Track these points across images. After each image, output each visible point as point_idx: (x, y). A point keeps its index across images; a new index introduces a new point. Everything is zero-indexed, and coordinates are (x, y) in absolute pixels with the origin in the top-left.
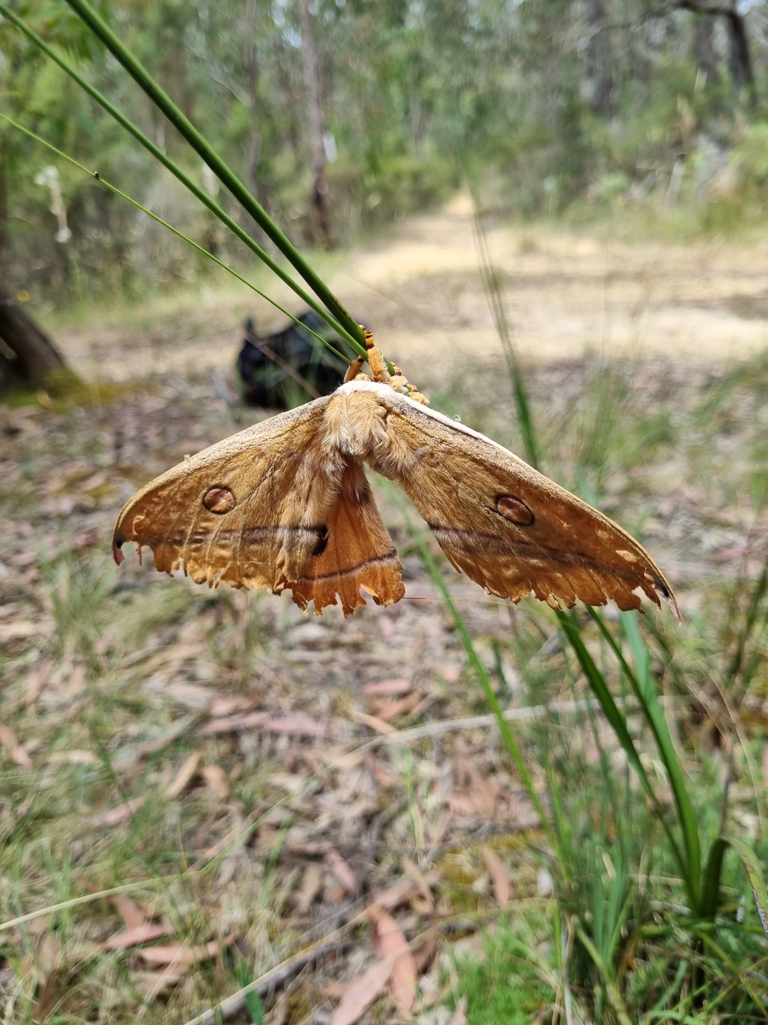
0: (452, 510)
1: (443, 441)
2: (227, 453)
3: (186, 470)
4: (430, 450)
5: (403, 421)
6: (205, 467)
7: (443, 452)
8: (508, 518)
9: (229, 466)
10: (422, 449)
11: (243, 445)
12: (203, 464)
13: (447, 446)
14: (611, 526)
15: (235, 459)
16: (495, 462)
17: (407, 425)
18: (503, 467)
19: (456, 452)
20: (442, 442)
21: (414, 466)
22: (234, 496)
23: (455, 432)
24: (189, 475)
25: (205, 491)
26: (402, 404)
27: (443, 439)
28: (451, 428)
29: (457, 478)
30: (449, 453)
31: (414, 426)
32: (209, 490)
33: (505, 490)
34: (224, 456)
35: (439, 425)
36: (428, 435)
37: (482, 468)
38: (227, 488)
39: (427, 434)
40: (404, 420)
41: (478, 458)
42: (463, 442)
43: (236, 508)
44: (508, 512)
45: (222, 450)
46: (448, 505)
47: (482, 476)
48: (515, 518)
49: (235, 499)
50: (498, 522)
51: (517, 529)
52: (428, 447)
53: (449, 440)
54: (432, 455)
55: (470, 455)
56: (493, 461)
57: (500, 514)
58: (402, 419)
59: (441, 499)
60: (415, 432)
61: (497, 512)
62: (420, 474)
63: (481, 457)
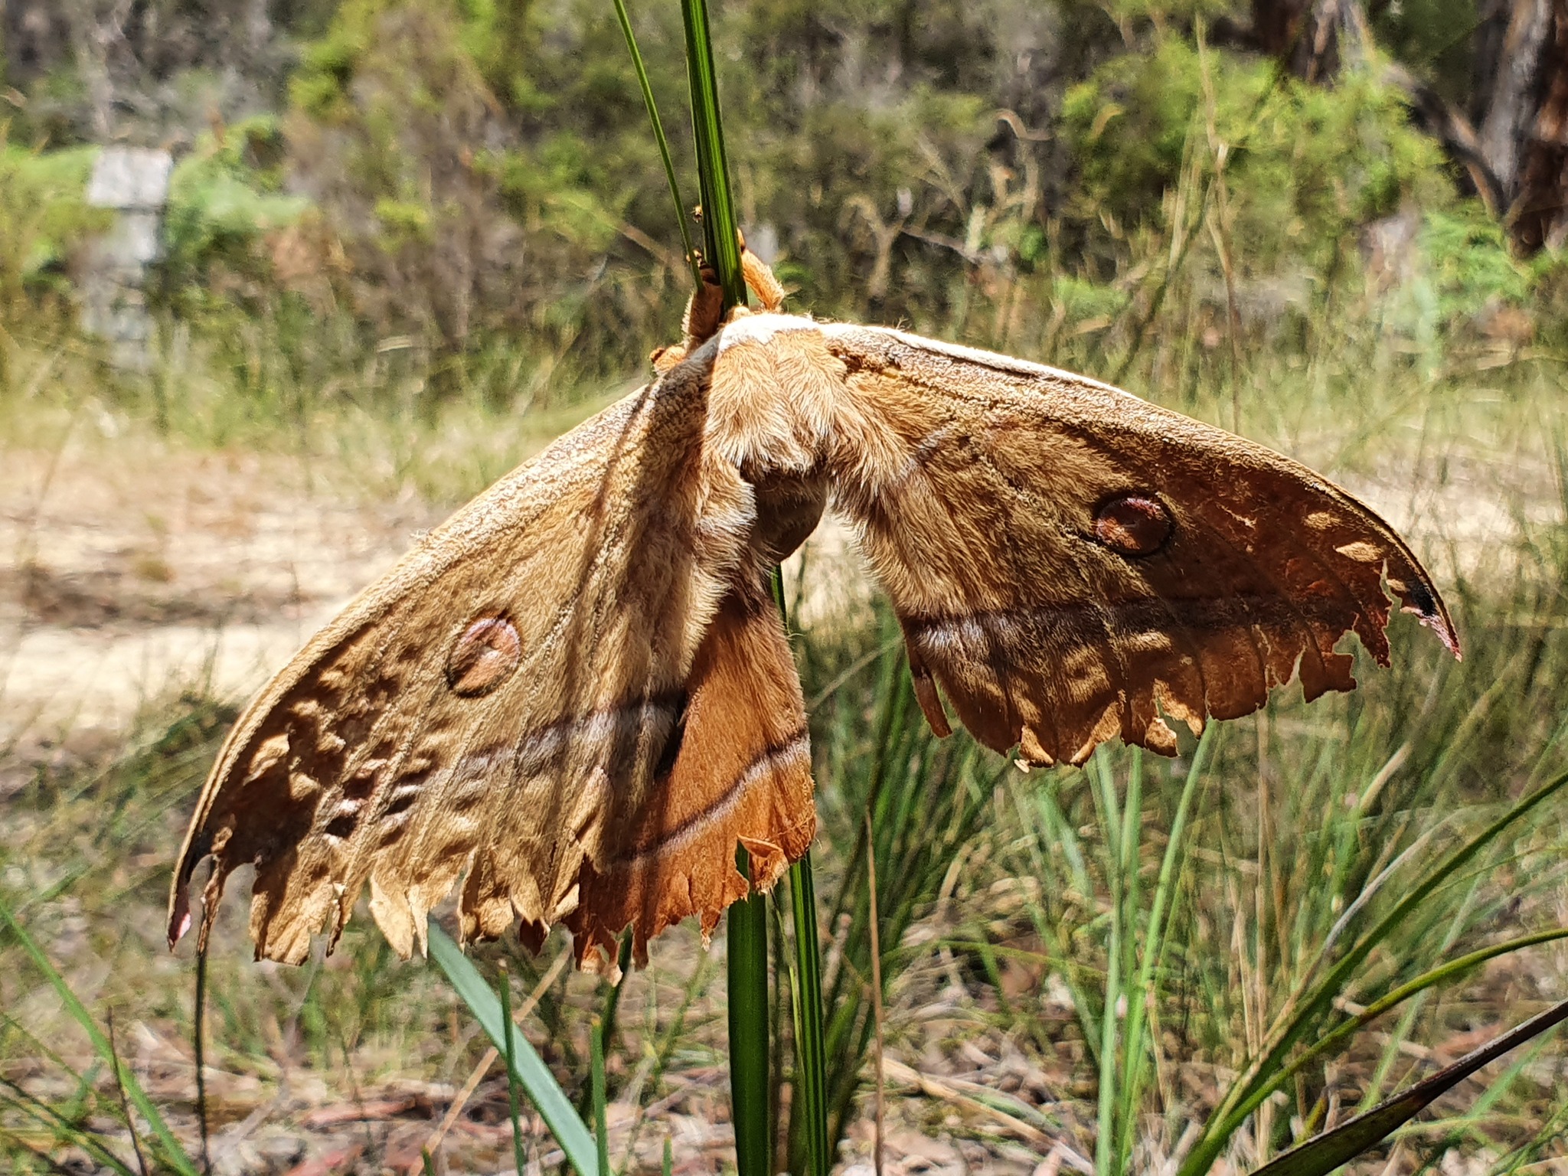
0: (984, 568)
1: (996, 402)
2: (521, 509)
3: (428, 571)
4: (962, 430)
5: (893, 381)
6: (471, 556)
7: (994, 426)
8: (1116, 548)
9: (522, 546)
10: (937, 433)
11: (556, 485)
12: (468, 546)
13: (1006, 412)
14: (1338, 497)
15: (536, 525)
16: (1116, 420)
17: (901, 387)
18: (1133, 428)
19: (1025, 421)
20: (994, 404)
21: (908, 480)
22: (520, 634)
23: (1018, 380)
24: (435, 581)
25: (458, 629)
26: (887, 345)
27: (997, 398)
28: (1010, 372)
29: (1018, 479)
30: (1010, 425)
31: (924, 384)
32: (468, 625)
33: (1124, 479)
34: (514, 520)
35: (982, 372)
36: (961, 397)
37: (1081, 442)
38: (506, 615)
39: (956, 396)
40: (895, 377)
41: (1076, 422)
42: (1041, 397)
43: (521, 669)
44: (1119, 531)
45: (508, 504)
46: (975, 553)
47: (1078, 462)
48: (1130, 542)
49: (522, 641)
50: (1093, 561)
51: (1128, 569)
52: (956, 424)
53: (1011, 396)
54: (963, 440)
55: (1058, 420)
56: (1110, 420)
57: (1100, 543)
58: (889, 375)
59: (961, 543)
60: (924, 399)
61: (1094, 538)
62: (919, 496)
63: (1084, 416)
